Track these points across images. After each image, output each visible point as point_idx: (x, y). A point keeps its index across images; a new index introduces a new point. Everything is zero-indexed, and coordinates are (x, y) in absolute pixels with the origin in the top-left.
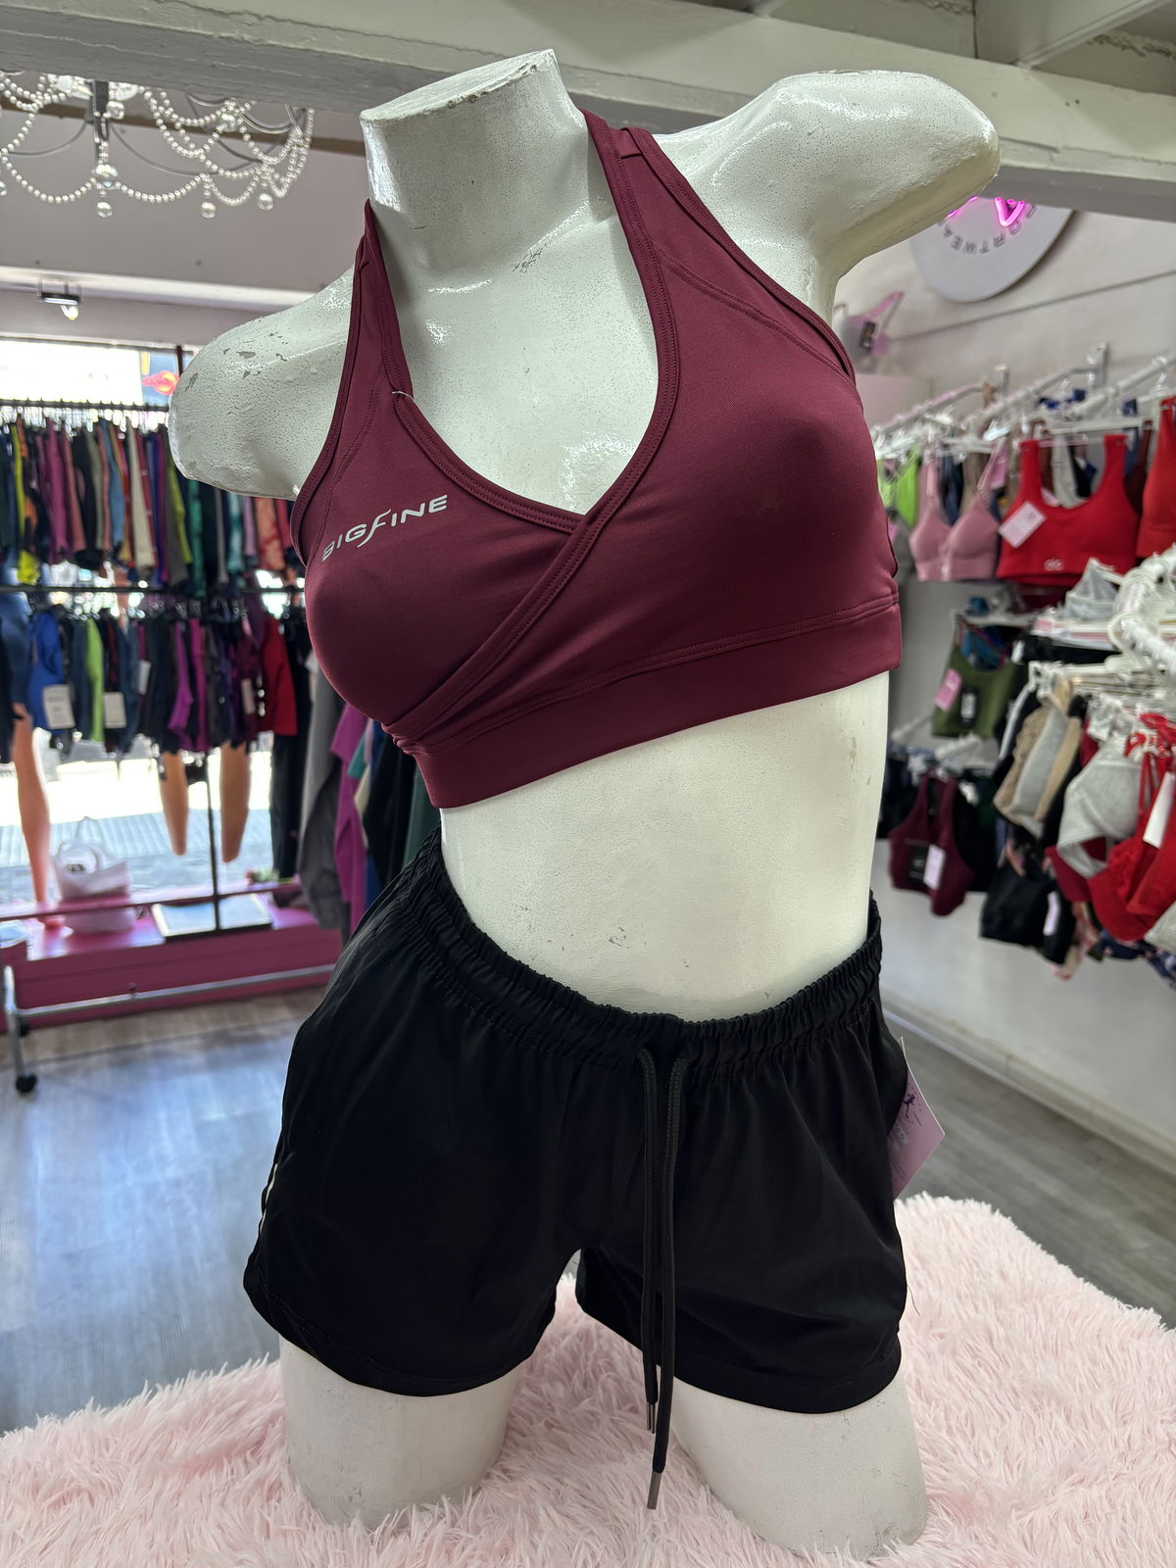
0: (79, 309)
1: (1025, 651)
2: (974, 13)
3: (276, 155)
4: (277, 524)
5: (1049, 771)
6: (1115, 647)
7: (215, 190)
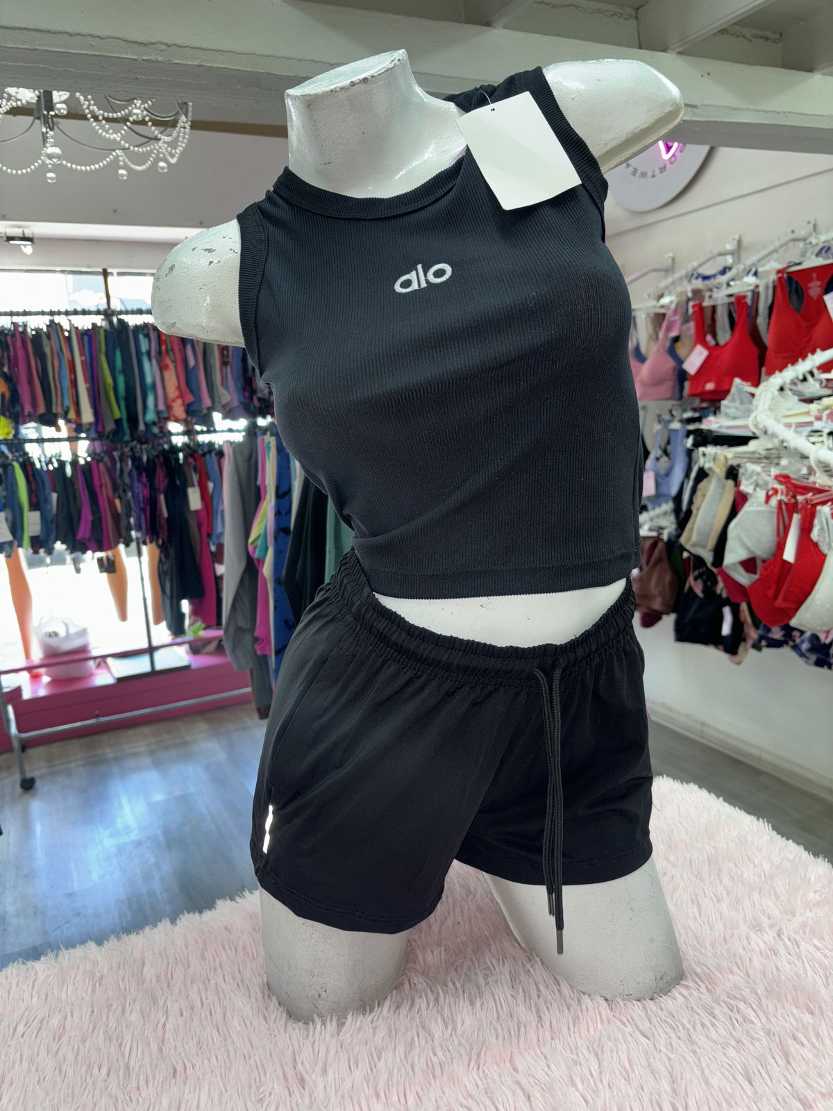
0: (33, 247)
1: (695, 440)
2: (637, 18)
3: (170, 135)
4: (179, 388)
5: (714, 517)
6: (754, 433)
7: (127, 160)
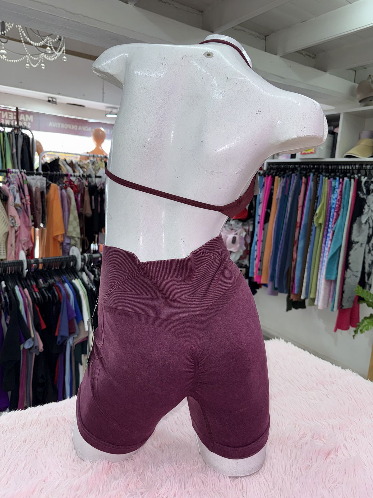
2: (265, 40)
